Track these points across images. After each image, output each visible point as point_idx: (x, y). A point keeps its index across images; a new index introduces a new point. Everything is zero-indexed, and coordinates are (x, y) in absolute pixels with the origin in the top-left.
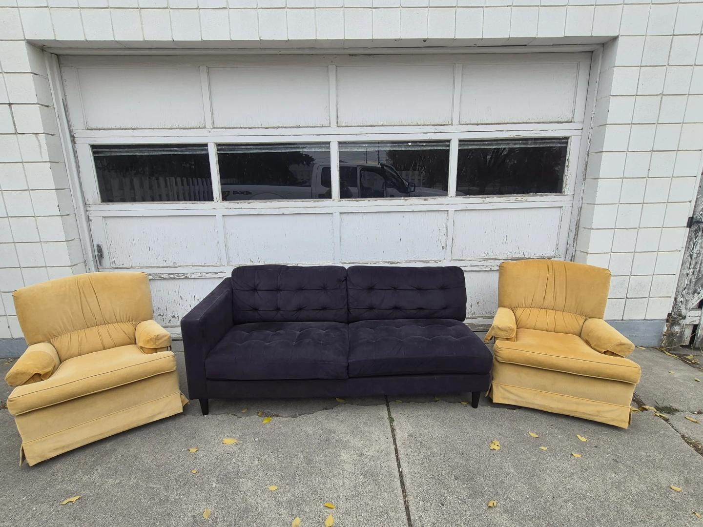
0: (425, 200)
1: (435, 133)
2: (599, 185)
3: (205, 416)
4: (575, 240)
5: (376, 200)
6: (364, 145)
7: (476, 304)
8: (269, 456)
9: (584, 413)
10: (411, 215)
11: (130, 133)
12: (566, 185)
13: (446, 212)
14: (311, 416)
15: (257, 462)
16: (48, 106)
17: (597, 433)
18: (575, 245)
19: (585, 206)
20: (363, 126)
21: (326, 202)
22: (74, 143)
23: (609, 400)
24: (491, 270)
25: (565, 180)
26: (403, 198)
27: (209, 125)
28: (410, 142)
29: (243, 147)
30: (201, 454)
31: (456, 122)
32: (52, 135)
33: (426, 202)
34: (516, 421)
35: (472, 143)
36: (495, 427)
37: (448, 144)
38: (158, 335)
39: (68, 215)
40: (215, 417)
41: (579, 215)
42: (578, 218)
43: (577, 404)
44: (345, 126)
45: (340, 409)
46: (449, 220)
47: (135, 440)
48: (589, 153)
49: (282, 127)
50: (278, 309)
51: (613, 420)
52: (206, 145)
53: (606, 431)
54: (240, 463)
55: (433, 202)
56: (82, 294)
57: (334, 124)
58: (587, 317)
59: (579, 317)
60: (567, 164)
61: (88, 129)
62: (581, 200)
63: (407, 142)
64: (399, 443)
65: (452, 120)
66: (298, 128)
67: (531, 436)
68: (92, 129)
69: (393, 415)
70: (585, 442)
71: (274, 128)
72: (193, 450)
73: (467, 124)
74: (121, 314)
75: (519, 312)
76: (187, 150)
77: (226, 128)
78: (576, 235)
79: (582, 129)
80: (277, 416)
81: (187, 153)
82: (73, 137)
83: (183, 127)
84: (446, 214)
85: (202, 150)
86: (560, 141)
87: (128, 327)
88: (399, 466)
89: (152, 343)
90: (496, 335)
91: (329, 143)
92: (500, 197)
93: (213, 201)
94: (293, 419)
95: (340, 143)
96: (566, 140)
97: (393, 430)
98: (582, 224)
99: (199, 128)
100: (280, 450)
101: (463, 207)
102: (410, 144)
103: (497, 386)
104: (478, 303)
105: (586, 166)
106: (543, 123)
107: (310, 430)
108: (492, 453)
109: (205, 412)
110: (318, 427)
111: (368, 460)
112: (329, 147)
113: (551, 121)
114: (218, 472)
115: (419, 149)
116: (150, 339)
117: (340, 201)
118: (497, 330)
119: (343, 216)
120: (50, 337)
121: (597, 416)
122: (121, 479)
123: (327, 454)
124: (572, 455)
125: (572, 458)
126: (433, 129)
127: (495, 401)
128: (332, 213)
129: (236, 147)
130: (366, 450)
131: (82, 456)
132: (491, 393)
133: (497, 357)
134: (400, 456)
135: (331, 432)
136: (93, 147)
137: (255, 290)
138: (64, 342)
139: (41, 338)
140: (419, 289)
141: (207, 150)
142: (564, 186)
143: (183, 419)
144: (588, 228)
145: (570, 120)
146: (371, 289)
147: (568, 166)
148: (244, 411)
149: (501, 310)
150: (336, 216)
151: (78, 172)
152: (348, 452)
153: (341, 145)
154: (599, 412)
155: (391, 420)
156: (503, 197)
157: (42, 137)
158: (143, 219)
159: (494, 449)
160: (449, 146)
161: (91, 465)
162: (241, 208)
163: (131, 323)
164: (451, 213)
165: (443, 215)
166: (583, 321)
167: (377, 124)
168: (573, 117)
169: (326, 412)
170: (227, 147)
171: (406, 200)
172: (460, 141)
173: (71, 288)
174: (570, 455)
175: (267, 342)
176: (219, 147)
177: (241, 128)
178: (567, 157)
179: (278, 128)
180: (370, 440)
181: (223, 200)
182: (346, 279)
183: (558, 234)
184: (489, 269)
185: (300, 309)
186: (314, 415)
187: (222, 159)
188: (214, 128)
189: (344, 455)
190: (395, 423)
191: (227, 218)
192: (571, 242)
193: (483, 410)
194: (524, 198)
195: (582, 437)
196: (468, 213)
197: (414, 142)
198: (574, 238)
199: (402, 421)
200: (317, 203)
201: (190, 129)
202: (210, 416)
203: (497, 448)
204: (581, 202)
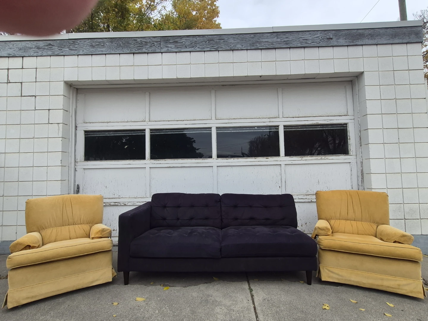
0: (267, 158)
1: (270, 122)
2: (370, 147)
3: (126, 286)
4: (362, 182)
5: (238, 159)
6: (231, 129)
7: (305, 224)
8: (166, 308)
9: (388, 287)
10: (259, 167)
11: (106, 124)
12: (350, 150)
13: (280, 166)
14: (196, 287)
15: (157, 312)
16: (67, 111)
17: (402, 302)
18: (363, 185)
19: (364, 161)
20: (230, 119)
21: (209, 160)
22: (76, 129)
23: (404, 276)
24: (311, 202)
25: (349, 147)
26: (254, 157)
27: (147, 120)
28: (256, 127)
29: (164, 131)
30: (120, 306)
31: (281, 116)
32: (66, 124)
33: (267, 160)
34: (340, 293)
35: (291, 127)
36: (325, 296)
37: (278, 128)
38: (104, 229)
39: (65, 166)
40: (132, 286)
41: (362, 166)
42: (362, 168)
43: (382, 279)
44: (220, 119)
45: (216, 283)
46: (282, 170)
47: (79, 297)
48: (360, 131)
49: (185, 120)
50: (178, 219)
51: (411, 292)
52: (145, 130)
53: (408, 301)
54: (146, 312)
55: (272, 160)
56: (64, 205)
57: (214, 118)
58: (378, 224)
59: (372, 224)
60: (349, 138)
61: (85, 123)
62: (361, 157)
63: (254, 127)
64: (256, 304)
65: (279, 115)
66: (195, 120)
67: (352, 302)
68: (87, 123)
69: (252, 287)
70: (393, 307)
71: (181, 121)
72: (115, 304)
73: (287, 118)
74: (84, 219)
75: (332, 222)
76: (134, 133)
77: (156, 121)
78: (363, 178)
79: (354, 119)
80: (174, 286)
81: (134, 134)
82: (76, 127)
83: (134, 121)
84: (280, 167)
85: (142, 133)
86: (342, 126)
87: (86, 227)
88: (257, 317)
89: (100, 234)
90: (318, 233)
91: (211, 128)
92: (312, 157)
93: (145, 159)
94: (184, 288)
95: (217, 128)
96: (346, 125)
97: (252, 296)
98: (365, 172)
99: (142, 121)
100: (174, 305)
101: (290, 163)
102: (256, 128)
103: (323, 269)
104: (306, 224)
105: (360, 138)
106: (331, 116)
107: (195, 294)
108: (324, 311)
109: (126, 283)
110: (201, 293)
111: (234, 313)
112: (211, 130)
113: (335, 115)
114: (130, 316)
115: (261, 131)
116: (99, 231)
117: (217, 159)
118: (319, 230)
119: (218, 167)
120: (40, 229)
121: (399, 289)
122: (65, 319)
123: (206, 308)
124: (385, 314)
125: (385, 316)
126: (268, 120)
127: (323, 279)
128: (212, 166)
129: (161, 131)
130: (233, 307)
131: (42, 305)
132: (320, 274)
133: (320, 246)
134: (257, 311)
135: (208, 296)
136: (86, 132)
137: (165, 207)
138: (48, 232)
139: (35, 230)
140: (266, 207)
141: (145, 133)
142: (349, 150)
143: (111, 287)
144: (369, 174)
145: (346, 115)
146: (235, 206)
147: (350, 139)
148: (151, 283)
149: (320, 221)
150: (215, 168)
151: (75, 145)
152: (220, 307)
153: (217, 129)
154: (399, 285)
155: (251, 290)
156: (313, 157)
157: (61, 125)
158: (105, 170)
159: (325, 309)
160: (278, 129)
161: (47, 311)
162: (161, 164)
163: (89, 225)
164: (283, 166)
165: (278, 167)
166: (376, 227)
167: (237, 118)
168: (347, 113)
169: (206, 285)
170: (155, 131)
171: (256, 158)
172: (284, 126)
173: (59, 201)
174: (383, 315)
175: (170, 235)
176: (151, 131)
177: (164, 121)
178: (348, 134)
179: (183, 121)
180: (236, 301)
181: (151, 159)
182: (220, 201)
183: (351, 179)
184: (310, 201)
185: (192, 219)
186: (198, 286)
187: (152, 137)
188: (150, 121)
189: (218, 310)
190: (253, 292)
191: (152, 169)
192: (360, 184)
193: (316, 286)
194: (326, 157)
195: (390, 304)
196: (293, 166)
197: (258, 127)
198: (362, 181)
199: (258, 291)
200: (204, 160)
201: (137, 122)
202: (129, 285)
203: (327, 308)
204: (361, 158)
